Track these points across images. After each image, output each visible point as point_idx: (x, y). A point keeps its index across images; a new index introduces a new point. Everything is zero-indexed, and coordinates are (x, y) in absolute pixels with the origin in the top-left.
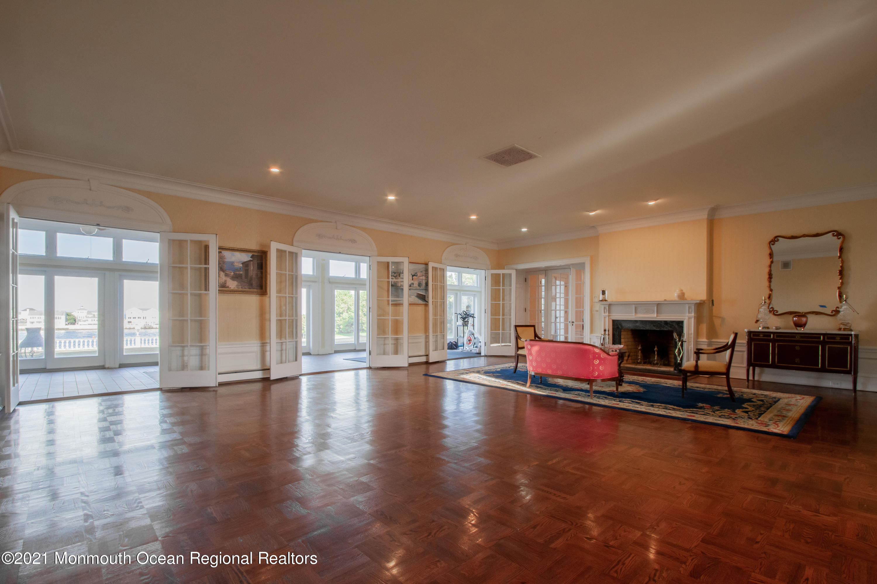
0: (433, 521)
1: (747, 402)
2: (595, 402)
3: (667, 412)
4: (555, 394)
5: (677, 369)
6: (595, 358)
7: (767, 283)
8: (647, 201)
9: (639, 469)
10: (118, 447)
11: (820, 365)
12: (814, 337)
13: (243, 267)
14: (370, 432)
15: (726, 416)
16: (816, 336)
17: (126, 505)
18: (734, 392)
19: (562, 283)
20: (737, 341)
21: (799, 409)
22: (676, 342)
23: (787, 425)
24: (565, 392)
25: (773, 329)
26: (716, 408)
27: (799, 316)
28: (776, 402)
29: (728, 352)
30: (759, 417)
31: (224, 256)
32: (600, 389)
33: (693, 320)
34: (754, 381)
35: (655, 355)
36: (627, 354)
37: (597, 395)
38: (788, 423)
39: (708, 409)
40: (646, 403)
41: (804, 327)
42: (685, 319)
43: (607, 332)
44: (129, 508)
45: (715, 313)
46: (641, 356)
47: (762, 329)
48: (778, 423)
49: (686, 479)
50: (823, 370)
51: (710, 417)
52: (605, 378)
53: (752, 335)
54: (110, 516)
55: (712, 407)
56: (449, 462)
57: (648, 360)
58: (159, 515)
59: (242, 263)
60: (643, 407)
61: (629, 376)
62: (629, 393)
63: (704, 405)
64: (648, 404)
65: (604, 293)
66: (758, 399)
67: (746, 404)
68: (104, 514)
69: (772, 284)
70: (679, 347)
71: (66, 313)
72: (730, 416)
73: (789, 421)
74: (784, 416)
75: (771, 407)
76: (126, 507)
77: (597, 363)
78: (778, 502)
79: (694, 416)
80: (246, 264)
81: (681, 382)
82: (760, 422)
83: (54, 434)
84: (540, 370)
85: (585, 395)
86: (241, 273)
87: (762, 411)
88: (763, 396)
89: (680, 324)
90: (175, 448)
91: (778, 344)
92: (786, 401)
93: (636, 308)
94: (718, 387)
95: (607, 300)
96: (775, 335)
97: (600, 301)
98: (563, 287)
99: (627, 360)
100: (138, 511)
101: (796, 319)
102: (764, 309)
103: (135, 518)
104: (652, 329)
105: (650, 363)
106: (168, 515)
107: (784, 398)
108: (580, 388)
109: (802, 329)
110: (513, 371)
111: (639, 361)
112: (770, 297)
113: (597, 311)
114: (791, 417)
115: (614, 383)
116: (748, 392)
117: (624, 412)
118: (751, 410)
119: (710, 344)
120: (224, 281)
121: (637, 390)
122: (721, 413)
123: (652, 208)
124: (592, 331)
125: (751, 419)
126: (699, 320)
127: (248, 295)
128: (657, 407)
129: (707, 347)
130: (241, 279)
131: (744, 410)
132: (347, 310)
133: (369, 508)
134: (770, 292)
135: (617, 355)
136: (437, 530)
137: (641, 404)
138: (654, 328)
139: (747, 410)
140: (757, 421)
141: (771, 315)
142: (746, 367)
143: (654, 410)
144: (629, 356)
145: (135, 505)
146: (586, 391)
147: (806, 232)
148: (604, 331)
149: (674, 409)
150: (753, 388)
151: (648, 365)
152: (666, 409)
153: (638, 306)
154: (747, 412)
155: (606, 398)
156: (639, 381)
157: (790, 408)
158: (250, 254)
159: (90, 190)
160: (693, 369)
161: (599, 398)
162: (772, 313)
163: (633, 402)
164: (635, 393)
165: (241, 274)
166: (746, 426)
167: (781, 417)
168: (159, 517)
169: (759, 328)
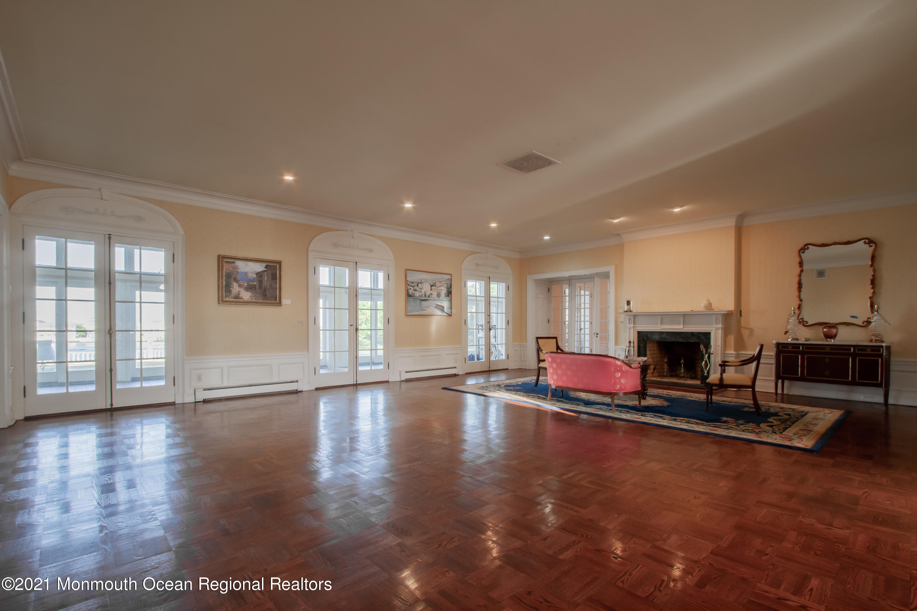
0: (444, 533)
1: (773, 416)
2: (616, 416)
3: (690, 426)
4: (576, 408)
5: (704, 382)
6: (616, 371)
7: (796, 293)
8: (672, 208)
9: (655, 483)
10: (131, 461)
11: (850, 378)
12: (844, 349)
13: (256, 277)
14: (385, 446)
15: (750, 430)
16: (846, 348)
17: (140, 517)
18: (760, 406)
19: (587, 293)
20: (763, 353)
21: (826, 423)
22: (703, 354)
23: (811, 440)
24: (587, 406)
25: (802, 341)
26: (740, 422)
27: (829, 327)
28: (802, 416)
29: (754, 364)
30: (784, 431)
31: (238, 266)
32: (623, 403)
33: (720, 331)
34: (783, 394)
35: (682, 368)
36: (652, 367)
37: (620, 409)
38: (813, 437)
39: (732, 423)
40: (669, 417)
41: (835, 338)
42: (712, 330)
43: (632, 344)
44: (142, 520)
45: (743, 324)
46: (667, 369)
47: (791, 340)
48: (802, 437)
49: (702, 493)
50: (854, 383)
51: (734, 431)
52: (627, 391)
53: (780, 347)
54: (124, 527)
55: (736, 421)
56: (463, 476)
57: (674, 373)
58: (172, 527)
59: (256, 274)
60: (665, 422)
61: (654, 390)
62: (653, 406)
63: (729, 419)
64: (670, 418)
65: (628, 303)
66: (785, 413)
67: (771, 418)
68: (119, 525)
69: (802, 294)
70: (706, 360)
71: (77, 325)
72: (754, 430)
73: (814, 435)
74: (809, 430)
75: (797, 421)
76: (140, 519)
77: (618, 376)
78: (792, 515)
79: (716, 430)
80: (260, 275)
81: (706, 396)
82: (783, 436)
83: (68, 448)
84: (560, 384)
85: (607, 409)
86: (255, 283)
87: (787, 425)
88: (790, 410)
89: (707, 335)
90: (189, 461)
91: (807, 357)
92: (813, 415)
93: (661, 319)
94: (744, 400)
95: (632, 310)
96: (805, 346)
97: (625, 311)
98: (587, 298)
99: (653, 373)
100: (151, 523)
101: (826, 330)
102: (794, 320)
103: (149, 530)
104: (679, 341)
105: (677, 376)
106: (181, 526)
107: (812, 412)
108: (602, 402)
109: (833, 341)
110: (534, 384)
111: (665, 374)
112: (799, 307)
113: (622, 322)
114: (817, 431)
115: (637, 396)
116: (775, 405)
117: (646, 426)
118: (776, 424)
119: (737, 356)
120: (238, 292)
121: (661, 404)
122: (745, 427)
123: (678, 215)
124: (616, 343)
125: (775, 433)
126: (726, 332)
127: (262, 306)
128: (680, 421)
129: (735, 359)
130: (255, 289)
131: (769, 424)
132: (365, 321)
133: (381, 520)
134: (800, 303)
135: (639, 368)
136: (447, 542)
137: (664, 418)
138: (681, 340)
139: (772, 424)
140: (781, 435)
141: (801, 326)
142: (774, 380)
143: (676, 424)
144: (654, 369)
145: (150, 517)
146: (608, 405)
147: (837, 240)
148: (629, 343)
149: (697, 423)
150: (782, 402)
151: (674, 379)
152: (689, 423)
153: (664, 317)
154: (771, 426)
155: (628, 412)
156: (664, 394)
157: (817, 422)
158: (265, 265)
159: (102, 199)
160: (717, 382)
161: (621, 411)
162: (802, 323)
163: (655, 416)
164: (659, 406)
165: (255, 285)
166: (769, 441)
167: (807, 431)
168: (173, 528)
169: (788, 340)
